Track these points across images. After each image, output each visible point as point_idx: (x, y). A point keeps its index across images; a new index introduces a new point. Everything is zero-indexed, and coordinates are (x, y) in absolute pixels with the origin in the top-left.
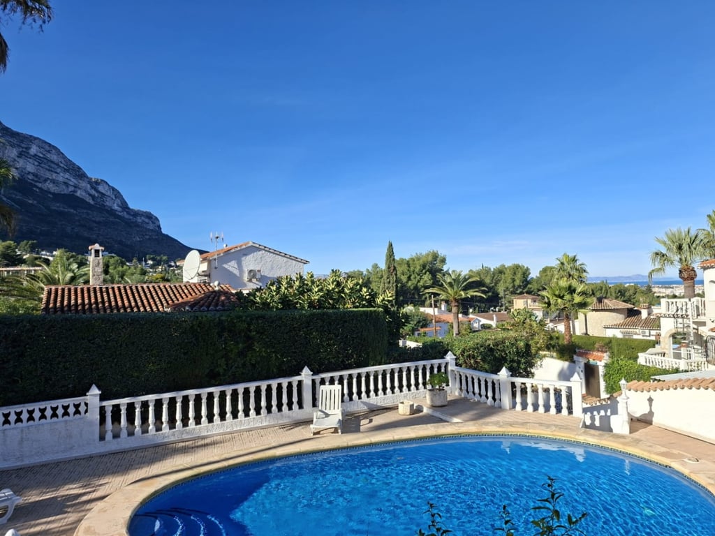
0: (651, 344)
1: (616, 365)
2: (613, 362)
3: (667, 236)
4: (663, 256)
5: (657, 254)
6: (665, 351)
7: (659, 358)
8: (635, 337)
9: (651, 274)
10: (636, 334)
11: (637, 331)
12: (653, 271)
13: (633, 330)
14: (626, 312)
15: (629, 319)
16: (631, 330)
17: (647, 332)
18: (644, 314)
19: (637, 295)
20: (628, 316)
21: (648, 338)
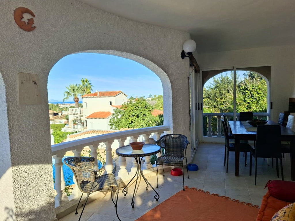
0: (64, 125)
1: (55, 133)
2: (54, 132)
3: (70, 86)
4: (68, 93)
5: (66, 92)
6: (70, 127)
7: (69, 129)
8: (57, 123)
9: (64, 99)
10: (57, 122)
11: (57, 121)
12: (65, 98)
13: (56, 121)
14: (53, 114)
15: (54, 117)
16: (55, 121)
17: (61, 121)
18: (60, 114)
19: (53, 107)
20: (54, 116)
21: (62, 123)
